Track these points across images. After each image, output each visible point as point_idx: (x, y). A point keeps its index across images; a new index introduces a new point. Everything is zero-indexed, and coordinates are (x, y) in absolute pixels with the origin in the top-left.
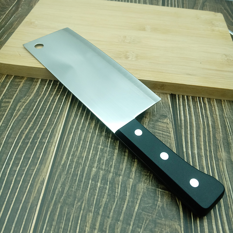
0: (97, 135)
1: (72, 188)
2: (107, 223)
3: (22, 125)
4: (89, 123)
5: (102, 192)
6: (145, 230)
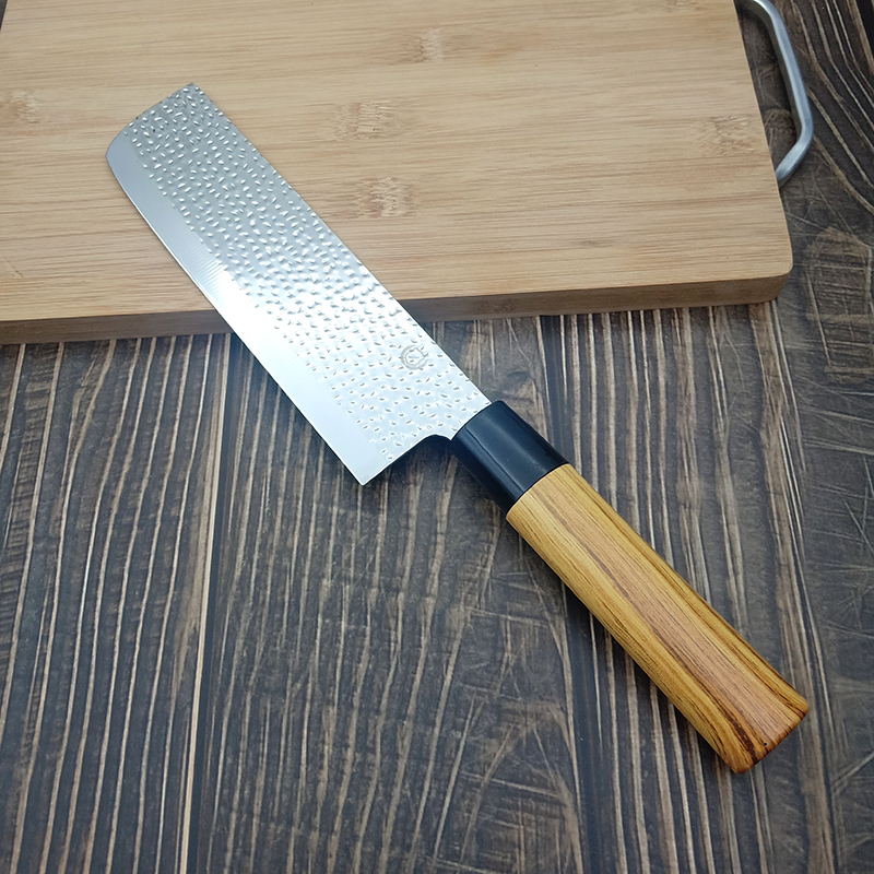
0: (323, 471)
3: (103, 469)
4: (294, 436)
5: (353, 646)
6: (472, 733)
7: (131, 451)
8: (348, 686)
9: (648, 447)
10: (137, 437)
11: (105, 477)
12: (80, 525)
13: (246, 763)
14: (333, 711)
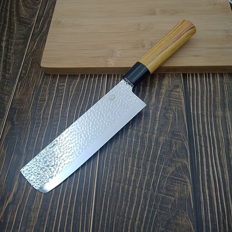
1: (117, 143)
2: (141, 162)
3: (77, 102)
5: (136, 144)
6: (165, 165)
7: (84, 99)
8: (134, 153)
9: (209, 104)
10: (85, 96)
11: (77, 105)
12: (72, 114)
13: (110, 168)
14: (131, 158)
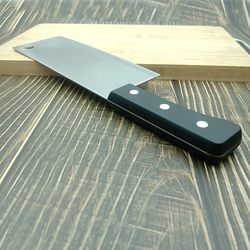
1: (56, 146)
2: (97, 172)
